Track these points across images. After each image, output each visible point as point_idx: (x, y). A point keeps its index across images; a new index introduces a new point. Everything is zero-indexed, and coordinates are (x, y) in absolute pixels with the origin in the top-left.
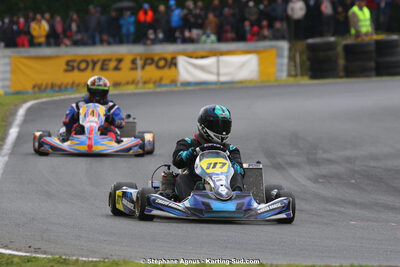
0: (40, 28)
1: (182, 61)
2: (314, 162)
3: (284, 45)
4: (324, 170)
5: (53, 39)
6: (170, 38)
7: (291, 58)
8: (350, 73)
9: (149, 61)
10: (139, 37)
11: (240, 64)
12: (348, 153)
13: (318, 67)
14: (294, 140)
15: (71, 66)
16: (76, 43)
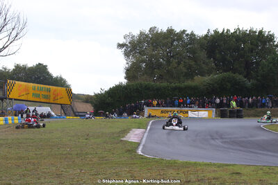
0: (155, 102)
1: (189, 112)
2: (222, 138)
3: (214, 109)
4: (224, 140)
5: (158, 105)
6: (187, 107)
7: (216, 113)
8: (230, 117)
9: (181, 112)
10: (179, 106)
11: (203, 114)
12: (230, 136)
13: (223, 115)
14: (217, 133)
15: (162, 112)
16: (164, 107)
